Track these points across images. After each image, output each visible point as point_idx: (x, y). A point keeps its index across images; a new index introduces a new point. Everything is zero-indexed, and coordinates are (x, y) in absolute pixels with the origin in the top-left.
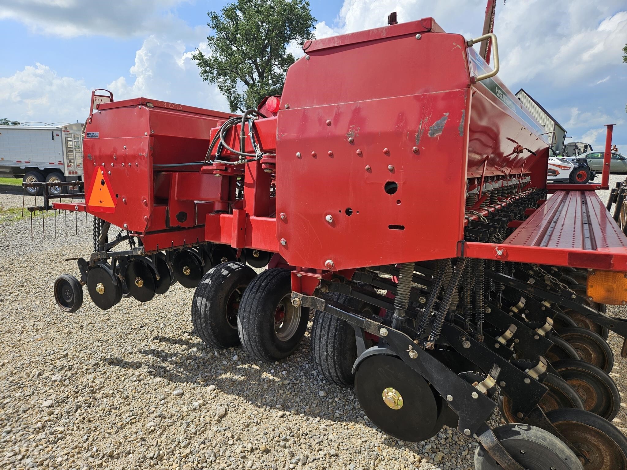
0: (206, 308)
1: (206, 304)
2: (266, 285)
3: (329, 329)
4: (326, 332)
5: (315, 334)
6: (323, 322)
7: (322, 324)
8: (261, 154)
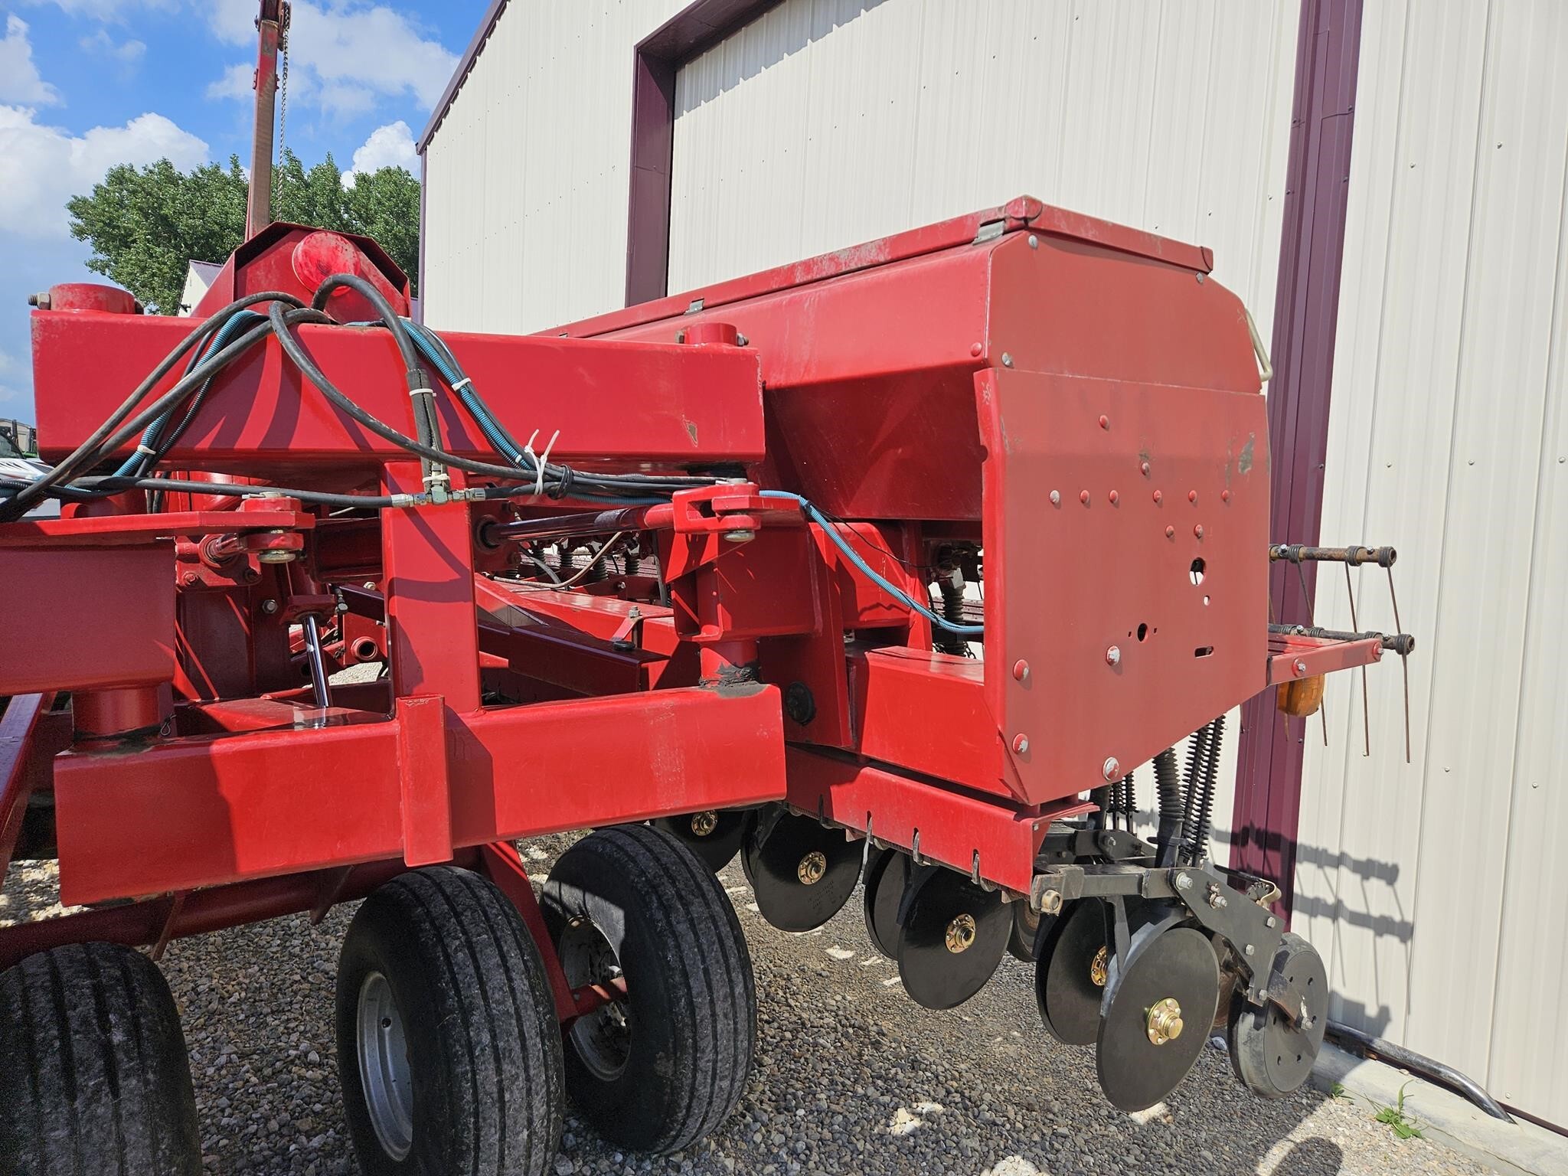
2: (134, 1030)
3: (524, 1048)
4: (520, 1063)
5: (475, 1093)
6: (494, 1037)
7: (495, 1048)
8: (560, 471)
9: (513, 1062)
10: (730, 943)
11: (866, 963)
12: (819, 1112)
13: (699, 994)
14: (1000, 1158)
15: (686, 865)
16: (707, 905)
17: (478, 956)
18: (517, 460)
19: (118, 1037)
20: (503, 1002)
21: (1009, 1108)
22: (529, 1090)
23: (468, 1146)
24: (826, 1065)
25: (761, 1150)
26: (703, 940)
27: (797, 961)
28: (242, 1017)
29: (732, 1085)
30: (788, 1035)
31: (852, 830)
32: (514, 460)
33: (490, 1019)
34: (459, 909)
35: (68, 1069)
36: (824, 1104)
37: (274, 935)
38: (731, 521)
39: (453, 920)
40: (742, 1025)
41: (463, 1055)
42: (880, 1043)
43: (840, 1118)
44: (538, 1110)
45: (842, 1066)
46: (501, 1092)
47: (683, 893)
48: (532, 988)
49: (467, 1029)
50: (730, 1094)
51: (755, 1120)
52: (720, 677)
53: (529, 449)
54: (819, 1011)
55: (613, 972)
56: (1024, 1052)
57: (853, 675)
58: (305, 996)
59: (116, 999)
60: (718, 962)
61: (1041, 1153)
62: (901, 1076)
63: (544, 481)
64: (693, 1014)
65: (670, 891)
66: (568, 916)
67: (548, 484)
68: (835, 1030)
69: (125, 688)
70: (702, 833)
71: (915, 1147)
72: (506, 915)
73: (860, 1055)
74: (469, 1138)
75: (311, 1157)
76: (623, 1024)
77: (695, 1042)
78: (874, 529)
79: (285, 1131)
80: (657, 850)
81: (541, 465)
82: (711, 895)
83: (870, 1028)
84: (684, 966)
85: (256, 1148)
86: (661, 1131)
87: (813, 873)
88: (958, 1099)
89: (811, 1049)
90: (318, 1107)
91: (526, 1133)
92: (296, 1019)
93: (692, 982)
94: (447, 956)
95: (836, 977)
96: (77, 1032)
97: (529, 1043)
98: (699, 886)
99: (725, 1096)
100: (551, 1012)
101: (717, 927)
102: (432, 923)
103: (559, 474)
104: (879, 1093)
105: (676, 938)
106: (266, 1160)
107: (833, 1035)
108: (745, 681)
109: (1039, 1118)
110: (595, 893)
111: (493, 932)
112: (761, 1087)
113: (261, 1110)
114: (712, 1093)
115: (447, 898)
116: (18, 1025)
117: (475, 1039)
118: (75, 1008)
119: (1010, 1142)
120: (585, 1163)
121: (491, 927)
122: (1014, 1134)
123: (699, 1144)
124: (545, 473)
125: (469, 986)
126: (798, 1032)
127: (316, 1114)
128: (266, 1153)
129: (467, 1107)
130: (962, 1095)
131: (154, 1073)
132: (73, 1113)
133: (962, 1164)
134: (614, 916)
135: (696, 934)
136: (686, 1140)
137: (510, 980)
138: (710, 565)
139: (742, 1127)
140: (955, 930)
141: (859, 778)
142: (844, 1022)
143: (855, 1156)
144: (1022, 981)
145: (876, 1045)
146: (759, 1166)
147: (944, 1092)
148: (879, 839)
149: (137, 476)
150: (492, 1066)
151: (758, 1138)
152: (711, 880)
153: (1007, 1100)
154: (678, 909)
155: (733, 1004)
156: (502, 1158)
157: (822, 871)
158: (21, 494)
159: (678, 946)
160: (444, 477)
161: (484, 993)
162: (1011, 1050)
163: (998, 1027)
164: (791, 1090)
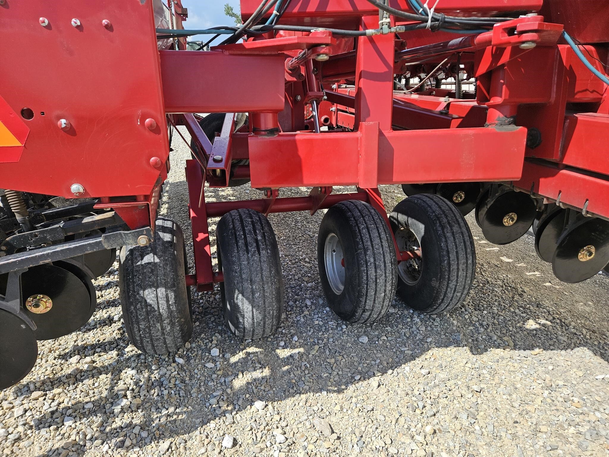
0: (168, 301)
1: (167, 296)
2: (264, 236)
3: (385, 266)
5: (367, 277)
6: (375, 260)
7: (375, 264)
8: (439, 16)
9: (381, 270)
10: (468, 243)
11: (519, 265)
12: (493, 314)
13: (453, 260)
14: (575, 346)
15: (452, 211)
16: (460, 228)
17: (370, 232)
18: (420, 12)
19: (259, 238)
20: (379, 249)
21: (583, 329)
22: (386, 280)
23: (364, 294)
24: (497, 298)
25: (467, 321)
26: (457, 241)
27: (486, 259)
28: (285, 244)
29: (461, 295)
30: (481, 285)
31: (548, 199)
32: (418, 11)
33: (374, 254)
34: (364, 215)
35: (246, 244)
36: (496, 311)
37: (292, 221)
38: (525, 37)
39: (362, 218)
40: (469, 275)
41: (364, 264)
42: (522, 295)
43: (502, 317)
44: (388, 288)
45: (504, 300)
46: (376, 279)
47: (450, 222)
48: (389, 247)
49: (366, 255)
50: (460, 298)
51: (466, 311)
52: (497, 122)
53: (426, 6)
54: (495, 279)
55: (414, 249)
56: (594, 310)
57: (567, 124)
58: (303, 241)
59: (258, 226)
60: (462, 250)
61: (597, 349)
62: (532, 308)
63: (432, 21)
64: (449, 267)
65: (445, 220)
66: (400, 225)
67: (433, 23)
68: (502, 287)
69: (269, 113)
70: (457, 201)
71: (536, 334)
72: (380, 220)
73: (513, 298)
74: (364, 291)
75: (308, 289)
76: (417, 268)
77: (449, 277)
78: (592, 48)
79: (300, 280)
80: (440, 204)
81: (431, 13)
82: (462, 224)
83: (518, 289)
84: (448, 249)
85: (292, 283)
86: (430, 306)
87: (510, 221)
88: (558, 321)
89: (491, 291)
90: (309, 275)
91: (383, 294)
92: (301, 248)
93: (450, 255)
94: (359, 230)
95: (504, 268)
96: (248, 234)
97: (387, 265)
98: (457, 220)
99: (458, 299)
100: (395, 256)
101: (463, 237)
102: (354, 218)
103: (438, 18)
104: (520, 312)
105: (446, 238)
106: (295, 287)
107: (501, 289)
108: (510, 124)
109: (598, 336)
110: (412, 217)
111: (376, 225)
112: (469, 300)
113: (292, 272)
114: (453, 297)
115: (360, 211)
116: (231, 229)
117: (368, 260)
118: (247, 227)
119: (582, 342)
120: (399, 310)
121: (375, 223)
122: (585, 340)
123: (442, 313)
124: (432, 17)
125: (367, 242)
126: (485, 284)
127: (309, 277)
128: (295, 285)
129: (364, 281)
130: (561, 321)
131: (270, 250)
132: (248, 257)
133: (558, 345)
134: (420, 227)
135: (454, 238)
136: (439, 310)
137: (381, 242)
138: (503, 65)
139: (460, 312)
140: (584, 252)
141: (558, 175)
142: (506, 284)
143: (508, 331)
144: (597, 284)
145: (521, 295)
146: (467, 326)
147: (552, 318)
148: (563, 203)
149: (273, 24)
150: (373, 270)
151: (467, 317)
152: (462, 219)
153: (583, 327)
154: (448, 227)
155: (467, 266)
156: (375, 300)
157: (514, 221)
158: (237, 33)
159: (446, 241)
160: (388, 20)
161: (372, 245)
162: (587, 309)
163: (581, 299)
164: (481, 304)
